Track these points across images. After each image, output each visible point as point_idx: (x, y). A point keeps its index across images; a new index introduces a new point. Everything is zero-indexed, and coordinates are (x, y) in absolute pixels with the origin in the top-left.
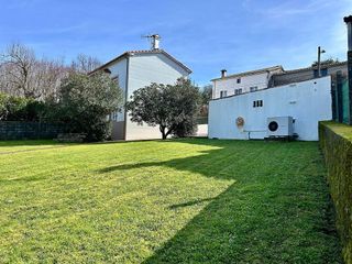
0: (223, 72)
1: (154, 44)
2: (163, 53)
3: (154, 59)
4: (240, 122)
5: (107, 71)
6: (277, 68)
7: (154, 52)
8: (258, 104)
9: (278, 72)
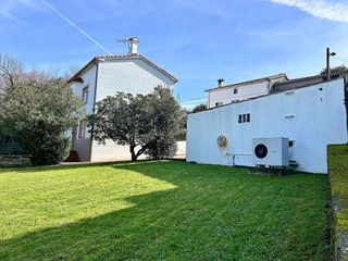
0: (220, 81)
1: (131, 48)
2: (142, 59)
3: (131, 66)
4: (223, 143)
5: (80, 80)
6: (280, 76)
7: (130, 57)
8: (245, 118)
9: (281, 80)
